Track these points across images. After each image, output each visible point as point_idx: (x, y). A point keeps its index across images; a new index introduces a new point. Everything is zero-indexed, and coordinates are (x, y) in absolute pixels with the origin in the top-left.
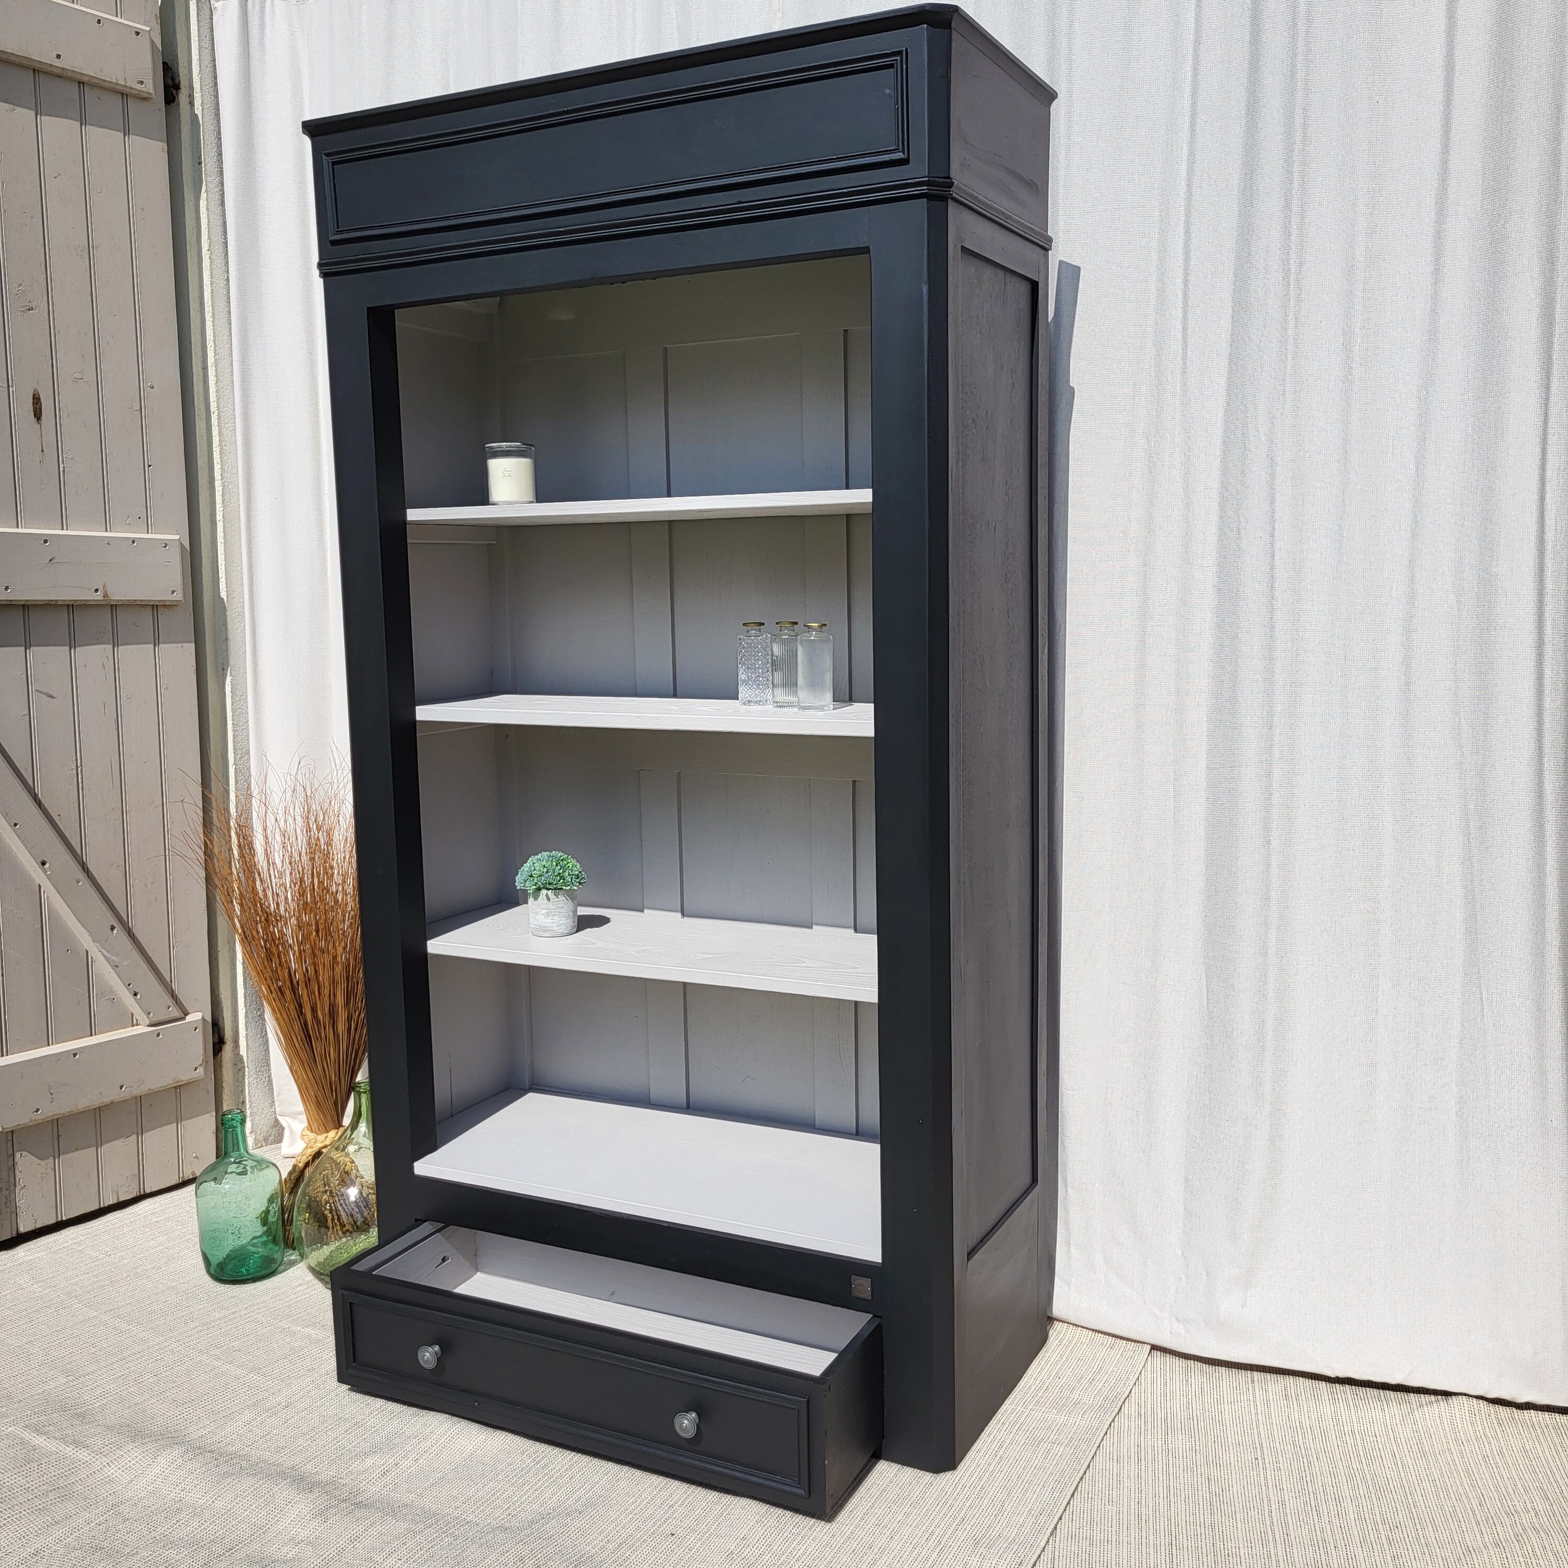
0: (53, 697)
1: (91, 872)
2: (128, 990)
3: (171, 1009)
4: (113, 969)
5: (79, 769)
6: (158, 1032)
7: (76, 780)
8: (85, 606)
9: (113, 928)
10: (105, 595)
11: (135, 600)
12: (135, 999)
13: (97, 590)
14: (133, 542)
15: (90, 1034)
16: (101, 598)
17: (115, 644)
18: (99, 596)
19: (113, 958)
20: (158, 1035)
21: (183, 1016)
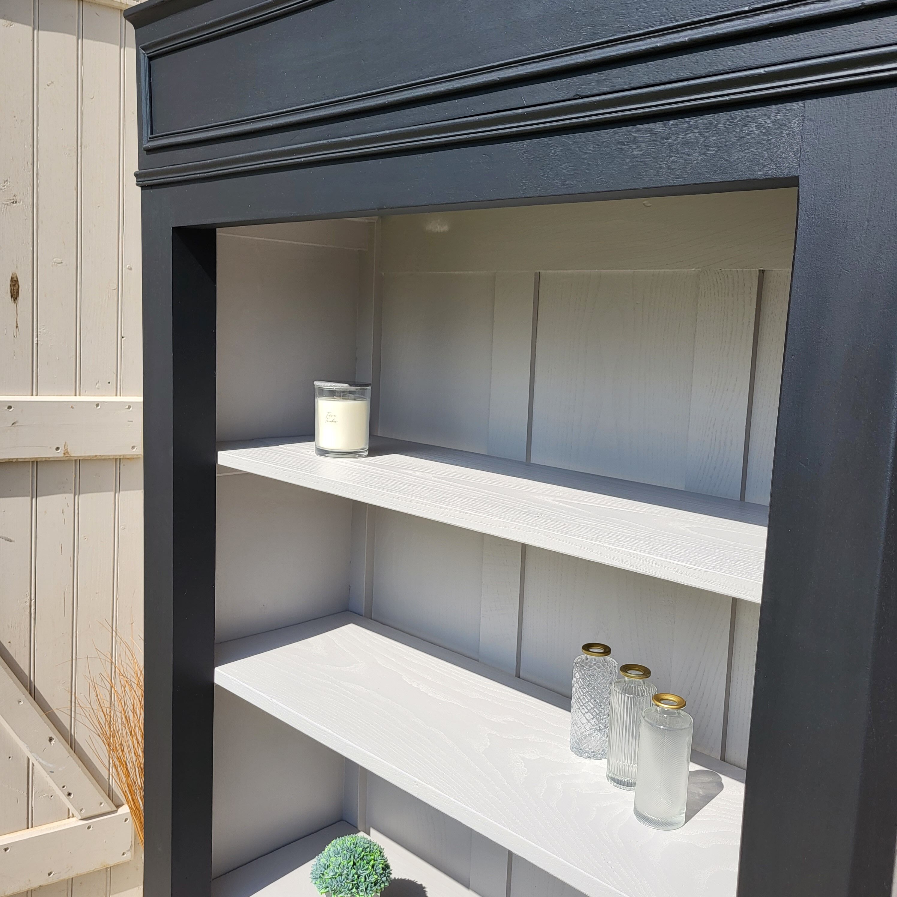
0: (11, 541)
1: (37, 689)
2: (62, 791)
3: (102, 805)
4: (48, 774)
5: (33, 601)
6: (89, 825)
7: (28, 611)
8: (48, 462)
9: (51, 739)
10: (66, 453)
11: (96, 456)
12: (69, 799)
13: (58, 449)
14: (97, 405)
15: (26, 827)
16: (62, 455)
17: (77, 492)
18: (60, 454)
19: (50, 765)
20: (89, 828)
21: (115, 809)
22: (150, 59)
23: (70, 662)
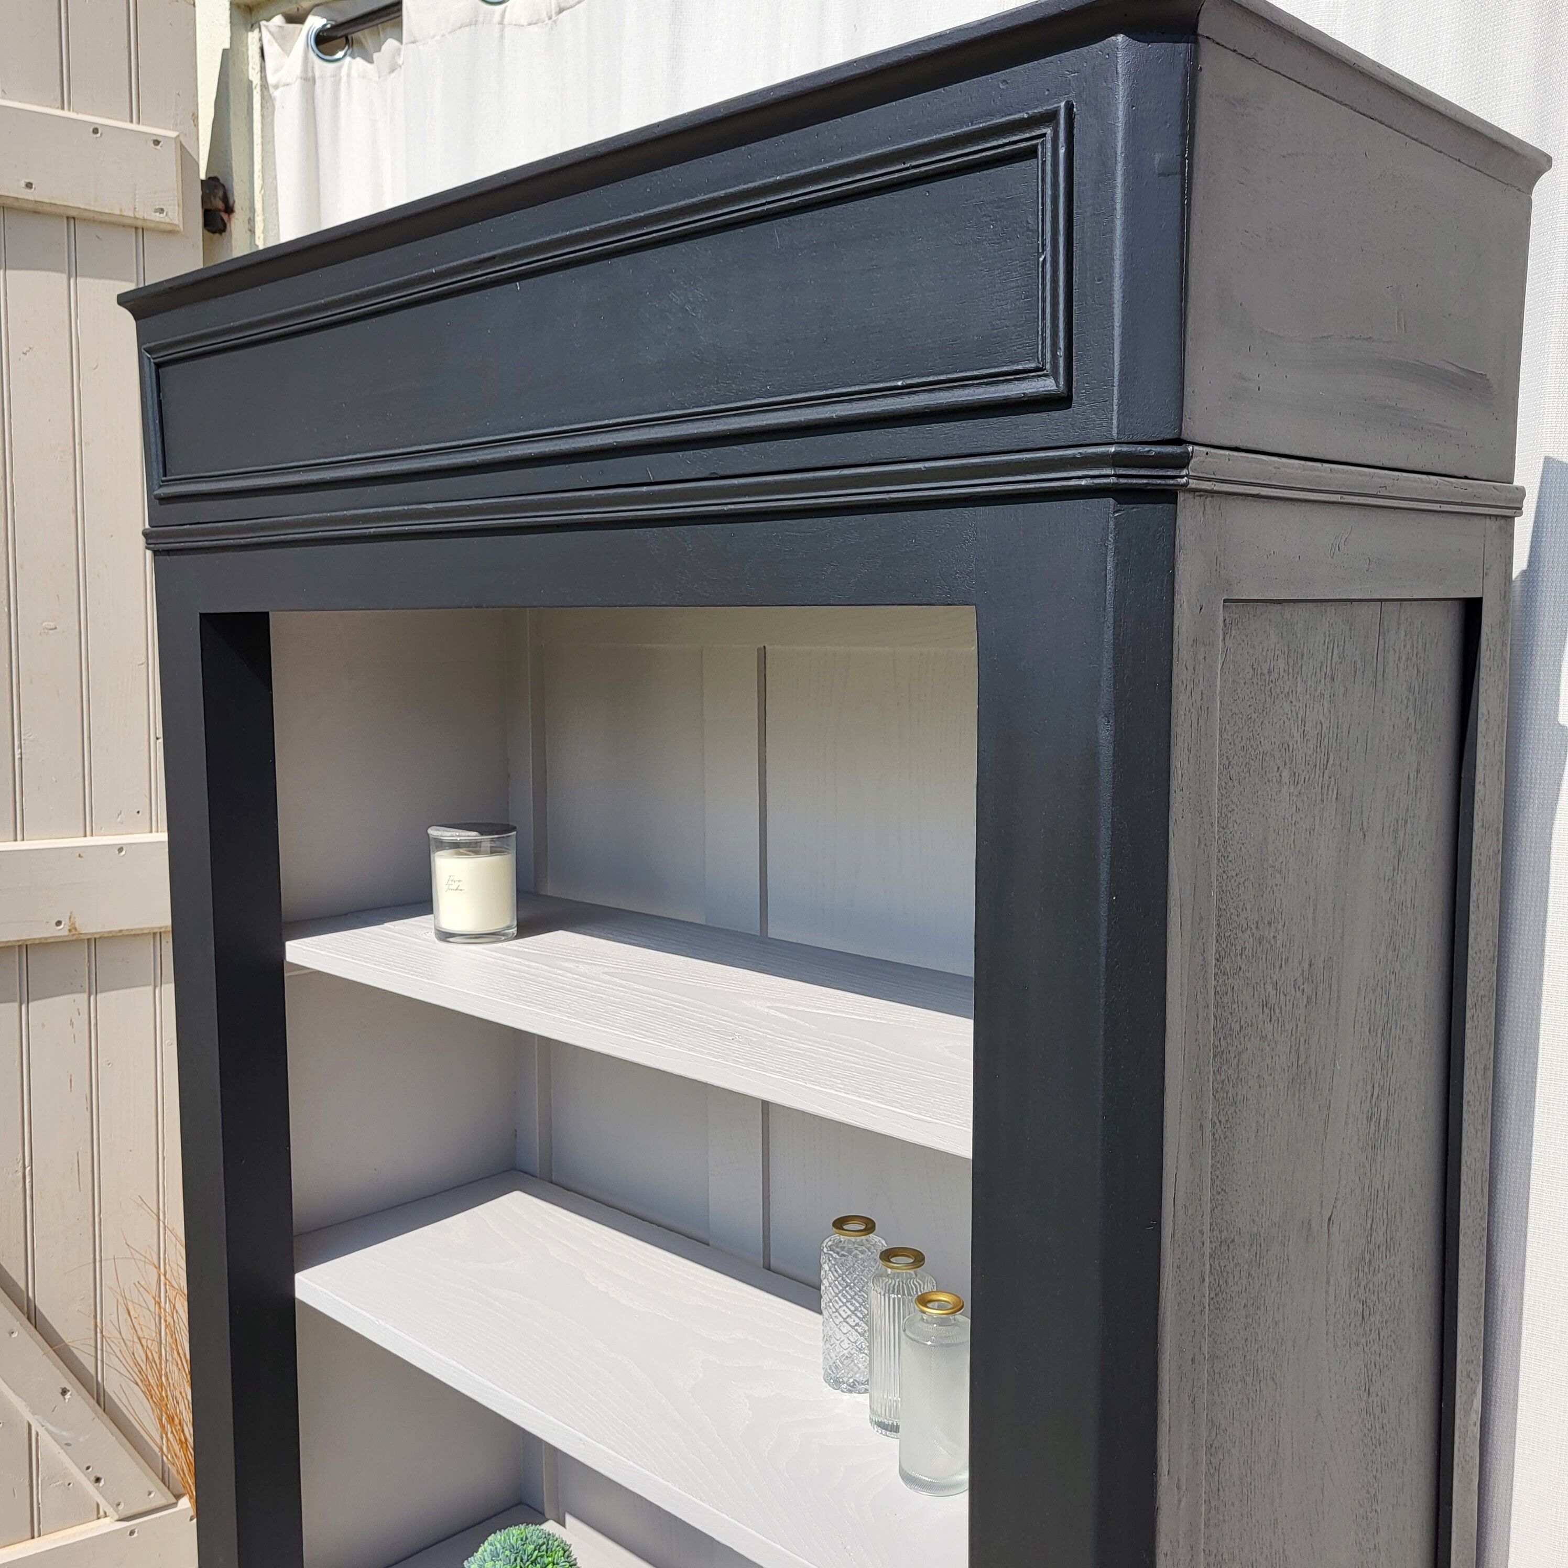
1: (39, 1311)
2: (85, 1475)
3: (152, 1495)
4: (62, 1448)
5: (28, 1169)
6: (132, 1528)
7: (21, 1185)
8: (44, 945)
9: (64, 1392)
10: (73, 929)
11: (121, 931)
12: (97, 1488)
13: (59, 923)
14: (120, 850)
15: (30, 1536)
16: (67, 933)
17: (93, 989)
18: (62, 931)
19: (65, 1434)
20: (132, 1533)
21: (173, 1500)
22: (158, 366)
23: (92, 1266)
